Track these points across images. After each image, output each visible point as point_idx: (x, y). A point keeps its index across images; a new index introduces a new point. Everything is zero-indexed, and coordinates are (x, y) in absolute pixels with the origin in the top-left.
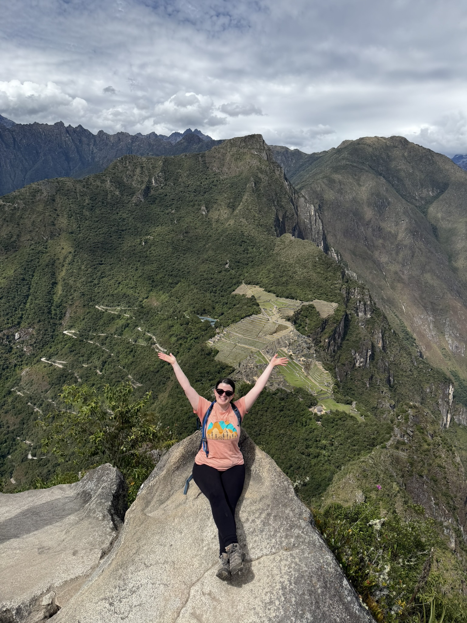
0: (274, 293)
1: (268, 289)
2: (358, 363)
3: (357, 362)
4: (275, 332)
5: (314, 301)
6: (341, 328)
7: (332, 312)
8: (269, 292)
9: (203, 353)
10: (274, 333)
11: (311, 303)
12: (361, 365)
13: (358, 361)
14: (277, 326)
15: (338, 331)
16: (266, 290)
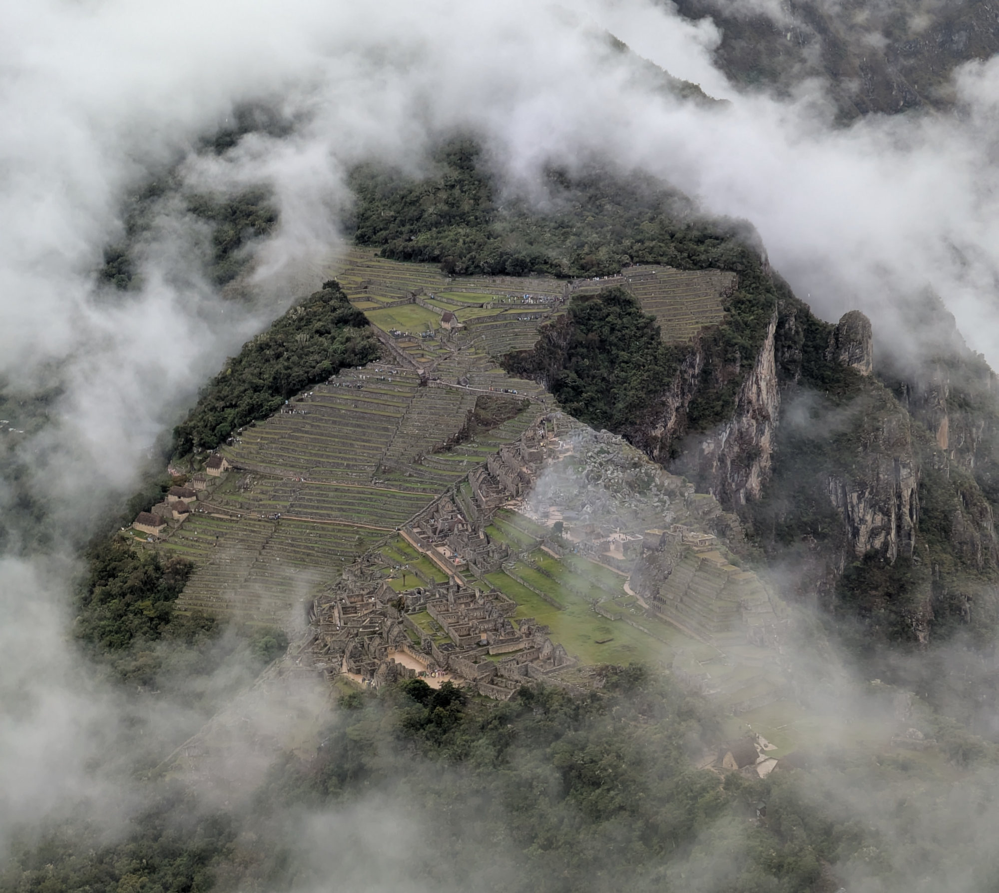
0: (435, 259)
1: (399, 244)
2: (863, 538)
3: (856, 533)
4: (464, 436)
5: (624, 271)
6: (763, 384)
7: (717, 315)
8: (408, 256)
9: (114, 585)
10: (457, 441)
11: (611, 282)
12: (878, 544)
13: (863, 529)
14: (470, 405)
15: (753, 397)
16: (390, 254)
